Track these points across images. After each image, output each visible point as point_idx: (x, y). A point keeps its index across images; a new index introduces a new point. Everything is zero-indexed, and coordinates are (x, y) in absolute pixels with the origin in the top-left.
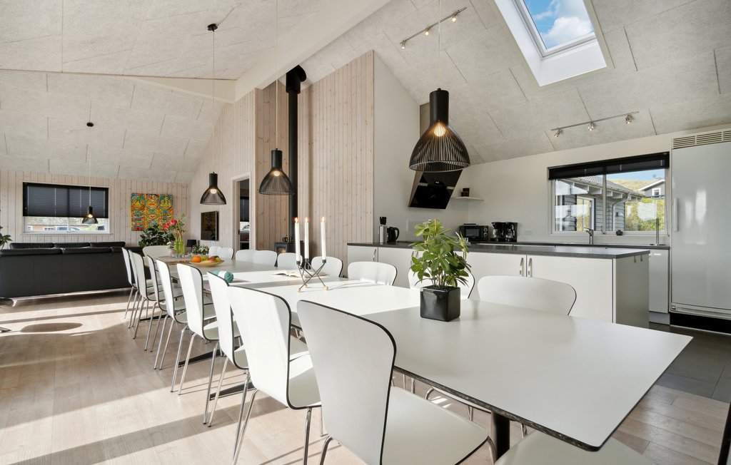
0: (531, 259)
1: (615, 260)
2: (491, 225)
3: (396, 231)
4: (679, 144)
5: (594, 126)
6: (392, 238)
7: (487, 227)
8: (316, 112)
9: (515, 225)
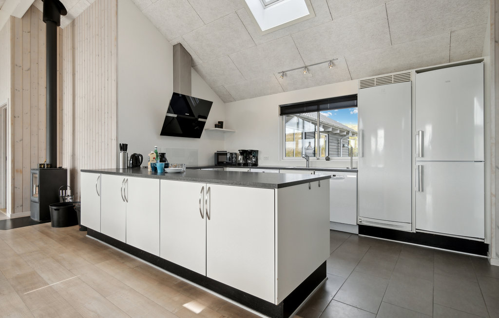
0: (209, 188)
1: (276, 190)
2: (238, 152)
3: (140, 157)
4: (365, 85)
5: (308, 70)
6: (135, 165)
7: (236, 154)
8: (77, 45)
9: (257, 152)
